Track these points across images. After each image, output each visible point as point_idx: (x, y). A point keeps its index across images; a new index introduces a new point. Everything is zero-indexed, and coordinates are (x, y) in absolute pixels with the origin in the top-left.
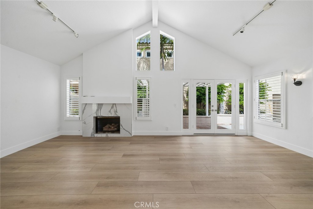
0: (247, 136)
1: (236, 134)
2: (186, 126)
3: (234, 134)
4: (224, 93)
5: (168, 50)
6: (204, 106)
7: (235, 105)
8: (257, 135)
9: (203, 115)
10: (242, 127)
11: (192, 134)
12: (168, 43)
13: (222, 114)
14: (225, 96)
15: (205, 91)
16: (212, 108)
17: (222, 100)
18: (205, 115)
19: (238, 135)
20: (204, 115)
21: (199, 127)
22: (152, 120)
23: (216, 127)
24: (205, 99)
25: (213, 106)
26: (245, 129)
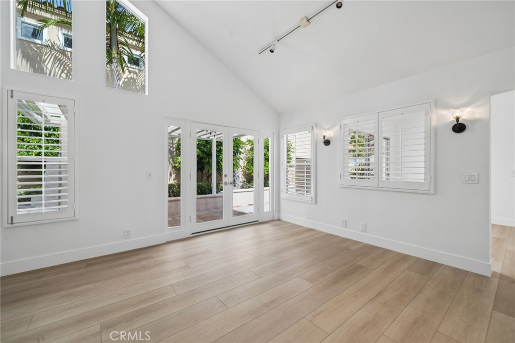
0: (273, 220)
1: (260, 221)
2: (174, 220)
3: (258, 221)
4: (241, 152)
5: (132, 50)
6: (209, 176)
7: (259, 174)
8: (285, 217)
9: (206, 194)
10: (267, 208)
11: (189, 235)
12: (130, 33)
13: (238, 189)
14: (242, 159)
15: (211, 148)
16: (224, 180)
17: (238, 165)
18: (211, 193)
19: (263, 221)
20: (209, 194)
21: (201, 218)
22: (77, 217)
23: (231, 213)
24: (210, 164)
25: (226, 176)
26: (271, 210)
